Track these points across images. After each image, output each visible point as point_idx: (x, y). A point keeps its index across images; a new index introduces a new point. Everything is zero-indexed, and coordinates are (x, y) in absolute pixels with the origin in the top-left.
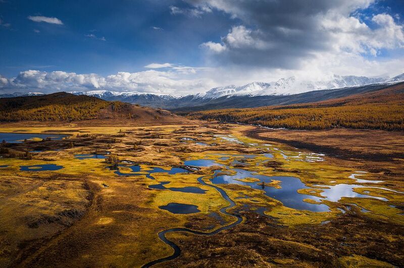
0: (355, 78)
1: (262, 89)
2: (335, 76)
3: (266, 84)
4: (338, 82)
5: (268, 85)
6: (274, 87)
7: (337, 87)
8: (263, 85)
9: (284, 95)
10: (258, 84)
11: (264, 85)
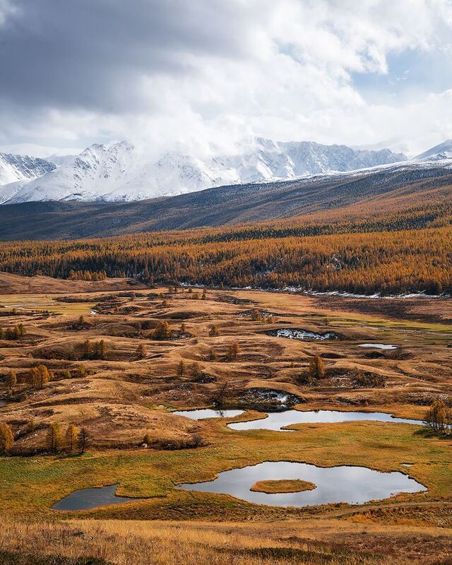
0: (318, 148)
1: (26, 180)
2: (260, 141)
3: (39, 162)
4: (271, 162)
5: (46, 167)
6: (71, 171)
7: (268, 176)
8: (28, 165)
9: (108, 199)
10: (11, 160)
11: (33, 167)
